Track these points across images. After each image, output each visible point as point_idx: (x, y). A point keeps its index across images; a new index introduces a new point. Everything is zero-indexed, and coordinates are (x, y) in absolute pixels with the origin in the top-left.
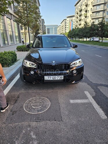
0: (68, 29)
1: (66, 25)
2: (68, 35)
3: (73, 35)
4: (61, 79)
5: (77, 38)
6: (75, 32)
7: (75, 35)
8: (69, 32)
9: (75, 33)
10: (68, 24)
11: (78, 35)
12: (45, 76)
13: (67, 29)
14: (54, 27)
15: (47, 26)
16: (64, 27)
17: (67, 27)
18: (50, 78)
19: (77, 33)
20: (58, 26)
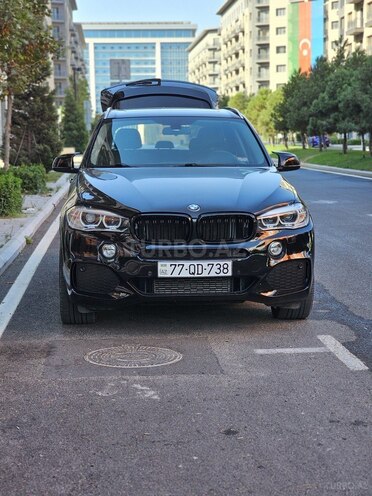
0: (283, 58)
1: (265, 28)
2: (282, 110)
3: (323, 114)
4: (222, 274)
5: (354, 136)
6: (338, 85)
7: (335, 108)
8: (289, 90)
9: (333, 95)
10: (282, 21)
11: (357, 109)
12: (160, 264)
13: (274, 58)
14: (158, 41)
15: (95, 33)
16: (248, 42)
17: (274, 40)
18: (178, 269)
19: (346, 94)
20: (193, 31)
